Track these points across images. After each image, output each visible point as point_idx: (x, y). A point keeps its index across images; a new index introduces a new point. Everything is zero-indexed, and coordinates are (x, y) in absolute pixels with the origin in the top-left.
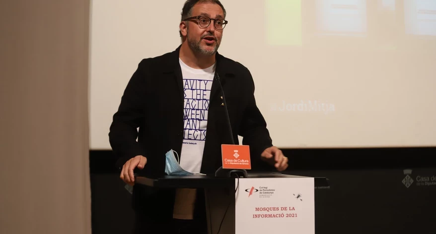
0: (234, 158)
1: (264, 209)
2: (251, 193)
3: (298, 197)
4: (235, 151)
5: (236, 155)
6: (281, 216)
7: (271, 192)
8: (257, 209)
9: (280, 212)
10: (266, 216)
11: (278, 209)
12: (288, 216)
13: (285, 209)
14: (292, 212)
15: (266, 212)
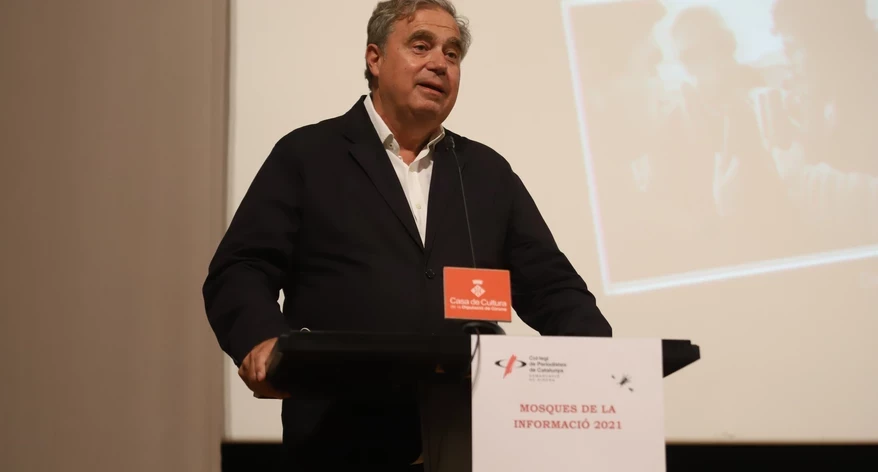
0: (472, 297)
1: (542, 408)
2: (508, 370)
3: (624, 381)
4: (475, 282)
5: (478, 291)
7: (558, 368)
9: (579, 416)
10: (546, 424)
11: (574, 409)
12: (600, 425)
13: (593, 409)
14: (609, 417)
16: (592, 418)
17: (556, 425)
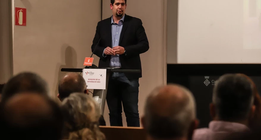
0: (88, 62)
1: (91, 79)
3: (101, 75)
6: (96, 82)
8: (89, 79)
9: (95, 81)
10: (91, 82)
11: (95, 79)
12: (98, 82)
13: (97, 79)
14: (99, 81)
15: (91, 81)
16: (97, 81)
17: (92, 82)
